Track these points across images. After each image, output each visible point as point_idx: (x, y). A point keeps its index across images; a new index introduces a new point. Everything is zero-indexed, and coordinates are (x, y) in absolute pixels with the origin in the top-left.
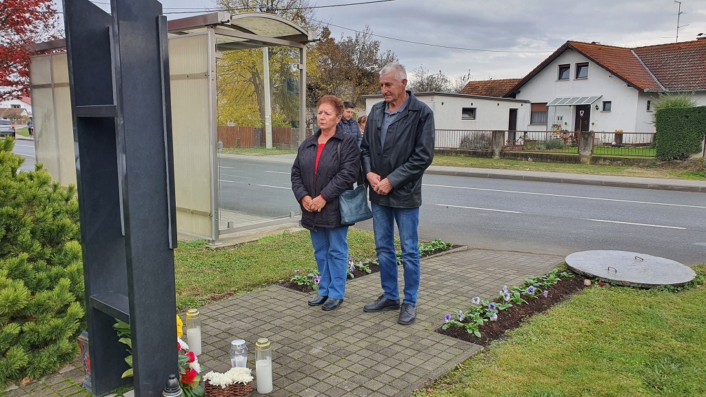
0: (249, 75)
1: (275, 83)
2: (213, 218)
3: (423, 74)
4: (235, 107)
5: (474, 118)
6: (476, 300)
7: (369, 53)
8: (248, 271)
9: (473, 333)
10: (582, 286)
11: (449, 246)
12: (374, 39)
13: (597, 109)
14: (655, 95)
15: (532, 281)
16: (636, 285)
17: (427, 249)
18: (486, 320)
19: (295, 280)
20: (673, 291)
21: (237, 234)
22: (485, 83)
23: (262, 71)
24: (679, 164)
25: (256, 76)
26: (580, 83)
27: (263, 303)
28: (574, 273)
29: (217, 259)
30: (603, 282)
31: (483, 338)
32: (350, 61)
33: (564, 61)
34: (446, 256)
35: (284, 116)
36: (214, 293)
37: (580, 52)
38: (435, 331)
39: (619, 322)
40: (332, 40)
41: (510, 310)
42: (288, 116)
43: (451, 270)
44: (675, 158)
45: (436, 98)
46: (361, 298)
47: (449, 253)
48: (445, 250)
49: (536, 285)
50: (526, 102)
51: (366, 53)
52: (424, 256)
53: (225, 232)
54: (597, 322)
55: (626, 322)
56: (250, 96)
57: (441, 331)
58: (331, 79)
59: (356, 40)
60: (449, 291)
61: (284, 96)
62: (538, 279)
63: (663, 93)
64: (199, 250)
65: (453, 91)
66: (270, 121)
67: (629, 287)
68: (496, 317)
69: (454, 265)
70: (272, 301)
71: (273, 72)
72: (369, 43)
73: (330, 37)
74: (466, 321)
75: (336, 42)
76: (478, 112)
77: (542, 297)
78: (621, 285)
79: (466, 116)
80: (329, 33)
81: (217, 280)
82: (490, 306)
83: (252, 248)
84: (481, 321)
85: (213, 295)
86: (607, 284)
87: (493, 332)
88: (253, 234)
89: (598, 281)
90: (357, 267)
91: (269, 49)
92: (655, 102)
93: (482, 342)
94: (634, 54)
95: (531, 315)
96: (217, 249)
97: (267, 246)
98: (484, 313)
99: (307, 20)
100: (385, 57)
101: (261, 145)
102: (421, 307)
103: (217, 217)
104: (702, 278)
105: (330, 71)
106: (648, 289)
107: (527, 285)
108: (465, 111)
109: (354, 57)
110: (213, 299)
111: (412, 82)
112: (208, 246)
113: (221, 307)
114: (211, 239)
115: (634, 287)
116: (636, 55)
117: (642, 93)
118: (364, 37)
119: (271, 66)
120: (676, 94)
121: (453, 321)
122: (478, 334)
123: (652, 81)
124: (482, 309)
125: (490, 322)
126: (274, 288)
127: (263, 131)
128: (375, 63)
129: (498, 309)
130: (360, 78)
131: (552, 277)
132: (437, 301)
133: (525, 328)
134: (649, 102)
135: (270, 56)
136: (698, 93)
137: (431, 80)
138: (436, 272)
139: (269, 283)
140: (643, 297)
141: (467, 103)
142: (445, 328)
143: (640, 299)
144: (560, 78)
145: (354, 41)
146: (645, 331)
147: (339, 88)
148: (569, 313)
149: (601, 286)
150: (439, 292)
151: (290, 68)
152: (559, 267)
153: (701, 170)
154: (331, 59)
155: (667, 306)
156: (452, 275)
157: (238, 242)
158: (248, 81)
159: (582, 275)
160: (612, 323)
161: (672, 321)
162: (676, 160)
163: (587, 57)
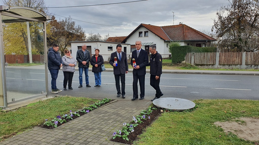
0: (21, 34)
1: (33, 37)
2: (4, 98)
3: (92, 34)
4: (15, 46)
5: (112, 50)
6: (125, 124)
7: (71, 26)
8: (23, 121)
9: (126, 139)
10: (160, 113)
11: (110, 100)
12: (73, 21)
14: (169, 42)
15: (143, 113)
16: (178, 110)
18: (130, 132)
19: (46, 124)
21: (17, 103)
22: (114, 38)
23: (27, 32)
24: (179, 64)
25: (24, 34)
26: (146, 38)
27: (31, 137)
28: (156, 107)
29: (7, 117)
30: (167, 110)
31: (130, 141)
32: (64, 29)
33: (140, 30)
34: (109, 105)
35: (37, 50)
36: (5, 134)
37: (145, 28)
38: (110, 140)
39: (176, 126)
40: (56, 20)
41: (138, 126)
42: (39, 50)
43: (112, 111)
45: (98, 43)
46: (77, 129)
47: (110, 103)
48: (109, 102)
49: (145, 114)
50: (129, 44)
51: (70, 26)
52: (101, 106)
53: (11, 103)
54: (169, 128)
56: (21, 42)
57: (112, 140)
58: (56, 35)
59: (66, 21)
60: (113, 120)
61: (37, 42)
62: (145, 111)
63: (171, 41)
65: (103, 41)
66: (31, 52)
67: (176, 111)
68: (133, 131)
69: (113, 108)
70: (35, 135)
71: (31, 32)
72: (71, 22)
73: (55, 19)
74: (122, 134)
75: (58, 21)
76: (113, 48)
77: (148, 119)
78: (173, 111)
79: (109, 49)
80: (55, 18)
81: (7, 128)
82: (130, 126)
83: (24, 109)
84: (128, 133)
85: (4, 136)
86: (169, 111)
87: (133, 137)
88: (25, 103)
89: (165, 110)
90: (74, 114)
91: (29, 23)
92: (169, 44)
93: (129, 143)
95: (145, 127)
96: (7, 111)
97: (31, 108)
98: (128, 129)
99: (45, 13)
100: (77, 28)
101: (27, 62)
102: (103, 129)
103: (6, 96)
104: (197, 105)
105: (56, 32)
106: (182, 111)
107: (142, 115)
109: (65, 27)
110: (5, 138)
111: (88, 37)
112: (2, 110)
113: (9, 142)
114: (3, 107)
115: (177, 111)
116: (162, 29)
117: (165, 41)
118: (69, 20)
119: (30, 30)
120: (175, 41)
121: (117, 135)
122: (128, 139)
123: (168, 38)
124: (127, 127)
126: (36, 128)
127: (28, 56)
128: (74, 30)
129: (133, 127)
130: (68, 35)
131: (150, 110)
132: (109, 125)
133: (144, 134)
134: (167, 44)
135: (30, 26)
136: (181, 41)
137: (95, 36)
138: (106, 112)
139: (33, 126)
140: (181, 115)
141: (109, 45)
142: (114, 138)
143: (181, 116)
144: (139, 36)
145: (65, 21)
146: (186, 129)
147: (60, 39)
148: (159, 125)
149: (167, 112)
150: (109, 122)
151: (39, 31)
152: (150, 105)
153: (186, 66)
154: (56, 28)
155: (190, 118)
156: (113, 113)
157: (17, 107)
158: (20, 36)
159: (159, 108)
160: (174, 127)
161: (193, 123)
162: (178, 63)
163: (148, 29)
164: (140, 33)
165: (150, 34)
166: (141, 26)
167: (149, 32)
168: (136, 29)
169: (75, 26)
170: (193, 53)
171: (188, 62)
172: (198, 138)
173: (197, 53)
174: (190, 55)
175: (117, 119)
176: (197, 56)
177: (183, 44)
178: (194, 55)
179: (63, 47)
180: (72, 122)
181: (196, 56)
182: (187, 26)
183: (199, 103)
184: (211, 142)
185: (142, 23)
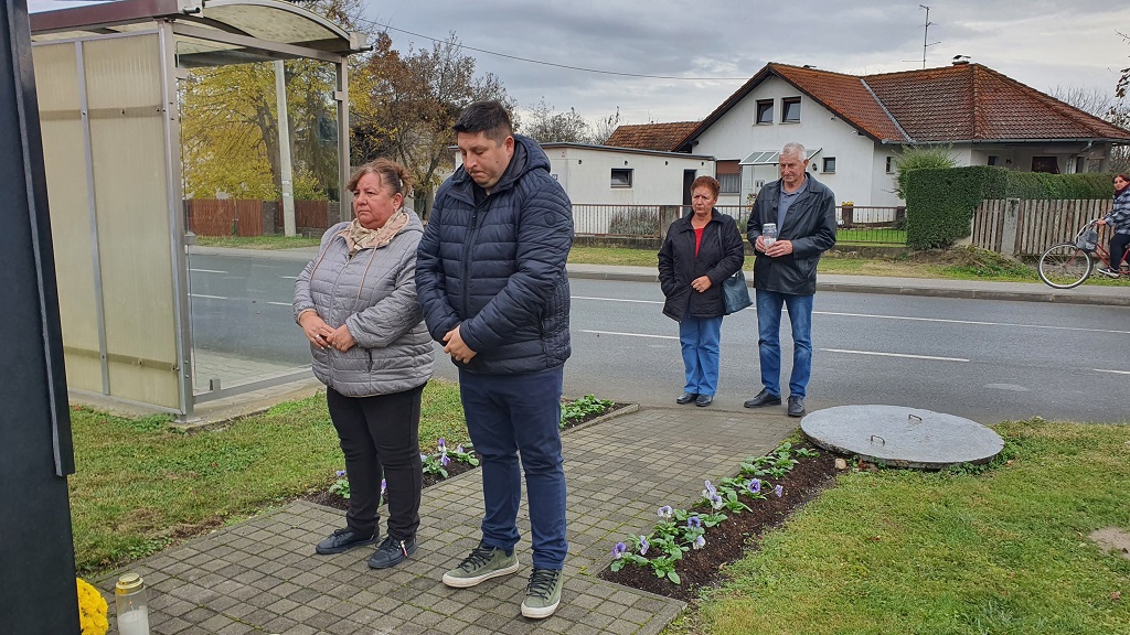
0: (252, 113)
1: (298, 125)
2: (182, 374)
3: (545, 112)
4: (228, 165)
5: (630, 184)
6: (665, 511)
7: (458, 76)
8: (249, 473)
9: (666, 576)
10: (834, 471)
11: (607, 405)
12: (465, 53)
13: (815, 169)
14: (898, 148)
15: (753, 467)
16: (917, 466)
17: (572, 414)
18: (686, 549)
19: (338, 490)
20: (974, 472)
21: (230, 400)
22: (644, 128)
23: (275, 105)
24: (940, 254)
25: (264, 111)
26: (789, 129)
27: (277, 541)
28: (817, 447)
29: (189, 451)
30: (866, 463)
31: (684, 584)
32: (426, 90)
33: (764, 94)
34: (604, 424)
35: (315, 181)
36: (183, 521)
37: (788, 81)
38: (599, 576)
39: (903, 536)
40: (394, 53)
41: (723, 525)
42: (322, 180)
43: (613, 450)
44: (934, 246)
45: (569, 152)
46: (462, 518)
47: (609, 419)
48: (602, 414)
49: (759, 473)
50: (708, 158)
51: (452, 76)
52: (569, 426)
53: (205, 398)
54: (869, 540)
55: (915, 536)
56: (254, 147)
57: (608, 576)
58: (396, 119)
59: (435, 55)
60: (616, 492)
61: (314, 146)
62: (761, 462)
63: (909, 146)
64: (157, 434)
65: (593, 142)
66: (291, 190)
67: (907, 468)
68: (702, 542)
69: (620, 440)
70: (294, 534)
71: (293, 106)
72: (456, 60)
73: (391, 49)
74: (654, 552)
75: (402, 57)
76: (635, 177)
77: (772, 497)
78: (894, 466)
79: (618, 181)
80: (389, 43)
81: (190, 495)
82: (690, 522)
83: (257, 425)
84: (677, 552)
85: (179, 526)
86: (872, 466)
87: (700, 571)
88: (261, 400)
89: (858, 461)
90: (453, 456)
91: (286, 67)
92: (897, 159)
93: (682, 593)
94: (865, 85)
95: (758, 530)
96: (190, 430)
97: (285, 421)
98: (681, 535)
99: (351, 20)
100: (483, 84)
101: (276, 231)
103: (188, 370)
104: (1014, 447)
105: (393, 105)
106: (937, 470)
107: (748, 475)
108: (616, 173)
109: (433, 83)
110: (181, 534)
111: (529, 126)
112: (173, 425)
113: (195, 552)
114: (178, 412)
115: (914, 469)
116: (868, 88)
117: (879, 146)
118: (448, 49)
119: (289, 97)
120: (926, 147)
121: (628, 555)
122: (675, 578)
123: (893, 130)
124: (675, 526)
125: (692, 551)
126: (298, 506)
127: (278, 207)
128: (469, 94)
129: (703, 525)
130: (443, 117)
131: (784, 457)
132: (597, 513)
133: (752, 559)
134: (889, 159)
135: (287, 80)
136: (957, 146)
137: (559, 124)
138: (590, 455)
139: (288, 496)
140: (928, 487)
141: (619, 161)
142: (615, 568)
143: (927, 491)
144: (759, 121)
145: (430, 56)
146: (947, 552)
147: (409, 134)
148: (821, 526)
149: (864, 469)
150: (599, 496)
151: (323, 100)
152: (790, 437)
153: (972, 264)
154: (393, 85)
155: (970, 501)
156: (618, 460)
157: (230, 415)
158: (250, 121)
159: (830, 451)
160: (893, 539)
161: (984, 528)
162: (934, 249)
163: (798, 88)
164: (764, 106)
165: (807, 109)
166: (769, 74)
167: (805, 101)
168: (743, 87)
169: (473, 76)
170: (1012, 202)
171: (987, 242)
172: (1002, 597)
173: (1031, 204)
174: (996, 213)
175: (636, 489)
176: (1033, 214)
177: (964, 160)
178: (1016, 213)
179: (424, 169)
180: (444, 488)
181: (1027, 214)
182: (990, 71)
183: (1023, 439)
184: (1065, 619)
185: (773, 61)
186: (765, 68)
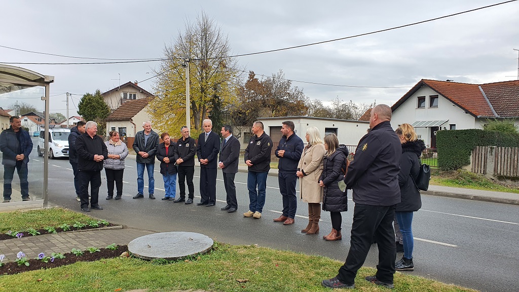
26: (433, 110)
33: (421, 94)
37: (431, 88)
51: (281, 88)
72: (283, 82)
73: (255, 77)
75: (259, 81)
80: (254, 75)
100: (293, 91)
109: (272, 91)
117: (477, 118)
128: (287, 96)
130: (273, 106)
144: (419, 107)
145: (271, 80)
154: (256, 93)
163: (435, 91)
164: (421, 100)
165: (441, 101)
166: (422, 85)
167: (440, 96)
168: (410, 91)
169: (290, 88)
185: (424, 79)
186: (420, 82)
